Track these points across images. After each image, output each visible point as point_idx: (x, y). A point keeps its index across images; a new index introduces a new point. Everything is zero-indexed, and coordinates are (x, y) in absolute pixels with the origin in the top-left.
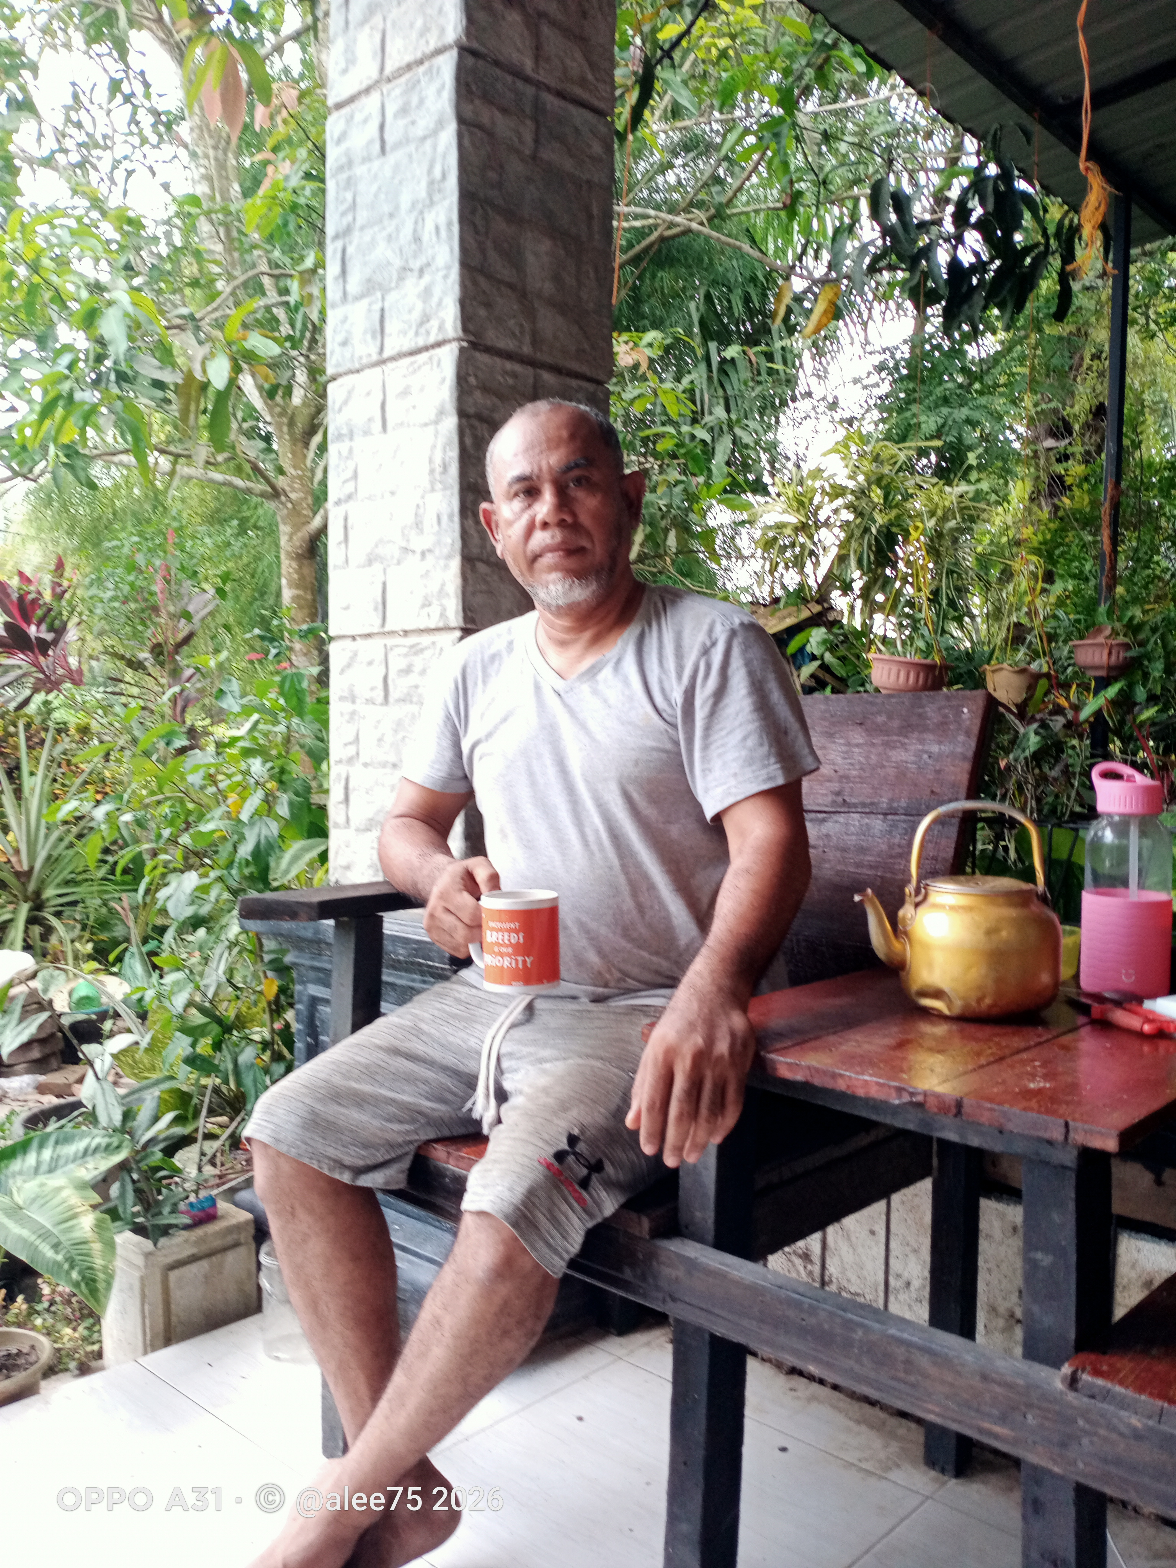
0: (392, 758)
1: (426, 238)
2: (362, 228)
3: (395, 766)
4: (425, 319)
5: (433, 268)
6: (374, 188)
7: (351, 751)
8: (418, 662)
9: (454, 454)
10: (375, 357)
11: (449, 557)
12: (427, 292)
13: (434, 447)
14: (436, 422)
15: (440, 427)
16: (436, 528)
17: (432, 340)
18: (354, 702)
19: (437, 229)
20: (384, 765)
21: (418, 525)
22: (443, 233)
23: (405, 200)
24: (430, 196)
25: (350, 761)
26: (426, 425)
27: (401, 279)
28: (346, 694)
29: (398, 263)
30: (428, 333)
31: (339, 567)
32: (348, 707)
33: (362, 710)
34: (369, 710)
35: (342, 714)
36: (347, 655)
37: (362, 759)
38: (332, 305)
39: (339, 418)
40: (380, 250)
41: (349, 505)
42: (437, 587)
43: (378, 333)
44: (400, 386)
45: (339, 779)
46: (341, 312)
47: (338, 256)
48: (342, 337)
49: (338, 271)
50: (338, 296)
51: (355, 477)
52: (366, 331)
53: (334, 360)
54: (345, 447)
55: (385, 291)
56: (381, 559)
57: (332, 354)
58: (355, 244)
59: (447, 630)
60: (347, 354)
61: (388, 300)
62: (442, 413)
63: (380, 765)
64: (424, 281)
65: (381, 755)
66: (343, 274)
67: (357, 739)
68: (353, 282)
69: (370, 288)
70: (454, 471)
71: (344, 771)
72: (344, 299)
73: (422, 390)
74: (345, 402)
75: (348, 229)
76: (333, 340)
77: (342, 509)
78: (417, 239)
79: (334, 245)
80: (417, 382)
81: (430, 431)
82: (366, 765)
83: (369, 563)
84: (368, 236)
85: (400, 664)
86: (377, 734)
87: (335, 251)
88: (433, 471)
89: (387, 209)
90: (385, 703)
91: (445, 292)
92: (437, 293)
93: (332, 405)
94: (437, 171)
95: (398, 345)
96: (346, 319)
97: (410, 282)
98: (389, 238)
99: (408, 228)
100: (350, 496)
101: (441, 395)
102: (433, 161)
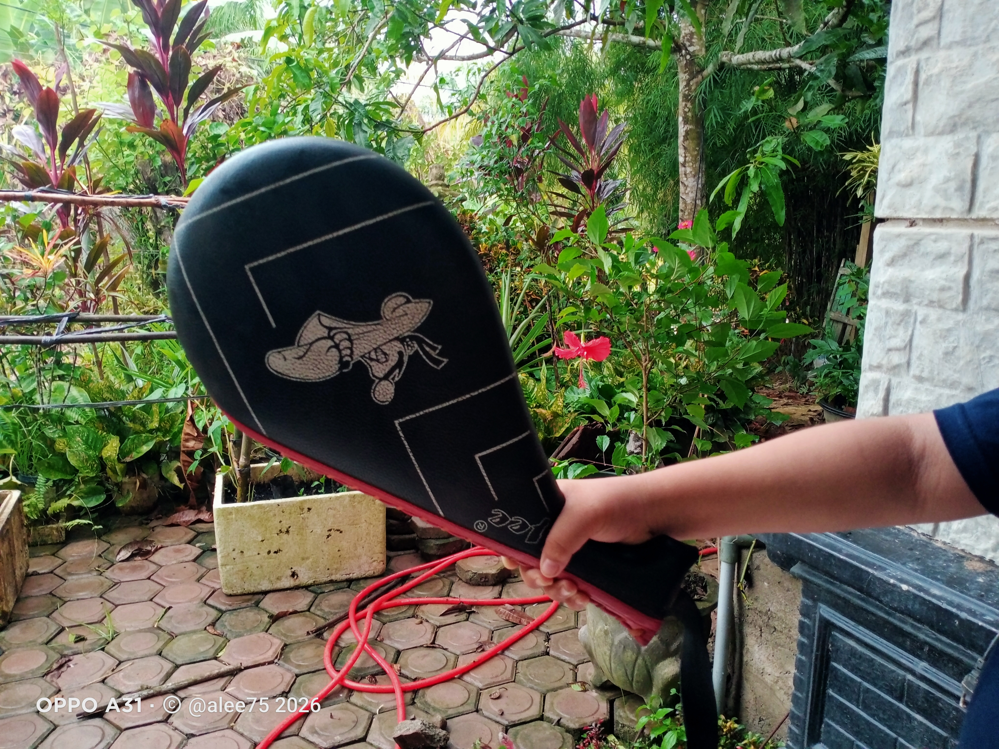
7: (897, 358)
18: (907, 300)
20: (952, 385)
25: (895, 369)
28: (898, 290)
31: (901, 135)
32: (899, 306)
33: (921, 312)
34: (934, 314)
35: (887, 313)
36: (903, 242)
37: (914, 370)
41: (924, 55)
45: (876, 387)
51: (939, 16)
56: (975, 123)
63: (945, 384)
65: (948, 373)
67: (910, 346)
71: (884, 379)
77: (912, 60)
82: (920, 379)
83: (952, 129)
85: (996, 263)
86: (944, 346)
90: (962, 309)
100: (926, 43)
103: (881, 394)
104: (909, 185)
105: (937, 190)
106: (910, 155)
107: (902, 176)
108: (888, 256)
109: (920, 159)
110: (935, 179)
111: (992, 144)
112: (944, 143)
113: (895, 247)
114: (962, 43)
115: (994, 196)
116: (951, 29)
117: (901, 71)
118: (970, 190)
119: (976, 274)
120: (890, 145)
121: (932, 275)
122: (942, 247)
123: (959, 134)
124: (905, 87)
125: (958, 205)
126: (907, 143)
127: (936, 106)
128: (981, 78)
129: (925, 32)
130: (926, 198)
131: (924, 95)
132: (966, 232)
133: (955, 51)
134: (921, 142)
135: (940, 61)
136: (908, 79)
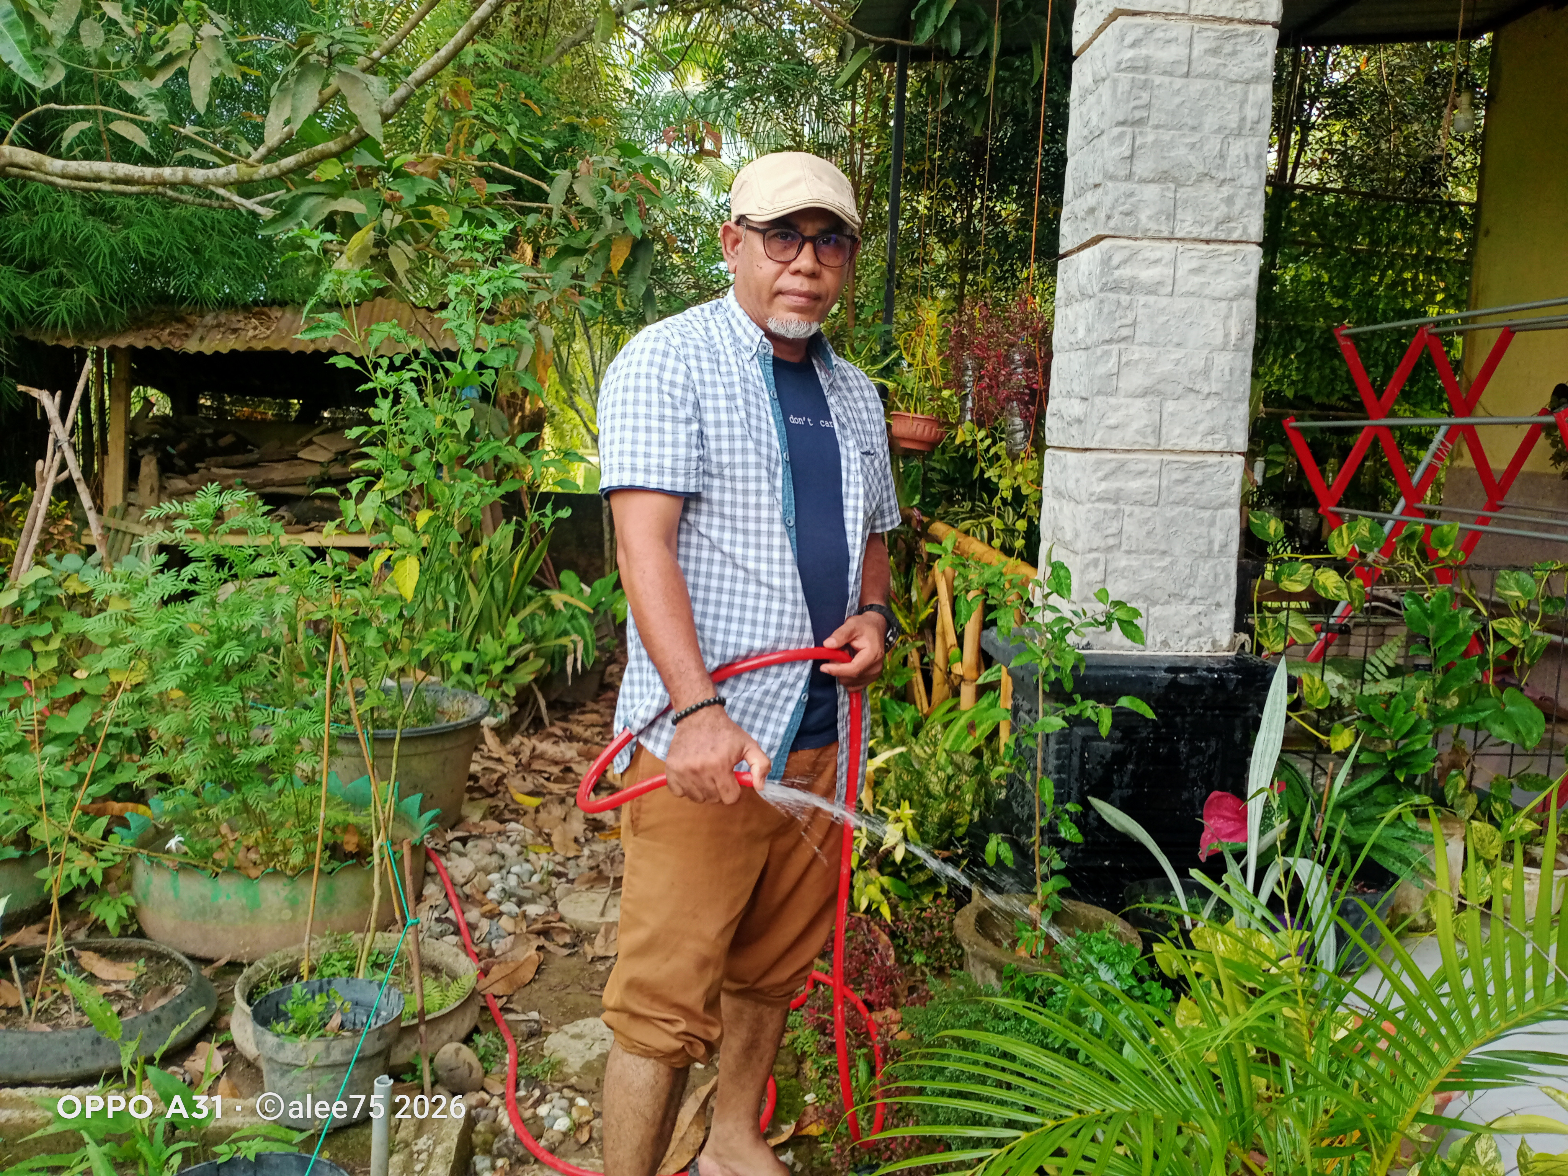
0: (1163, 547)
1: (1231, 160)
2: (1157, 127)
3: (1164, 553)
4: (1228, 219)
5: (1238, 183)
6: (1177, 100)
7: (1111, 541)
8: (1198, 476)
9: (1251, 327)
10: (1166, 234)
11: (1238, 400)
12: (1229, 201)
13: (1227, 317)
14: (1231, 300)
15: (1235, 304)
16: (1227, 378)
17: (1235, 236)
19: (1247, 157)
20: (1152, 552)
21: (1206, 373)
22: (1252, 162)
23: (1210, 121)
24: (1240, 128)
25: (1109, 549)
26: (1220, 299)
27: (1199, 181)
29: (1201, 169)
30: (1230, 231)
31: (1106, 394)
32: (1110, 506)
33: (1128, 509)
34: (1137, 509)
35: (1105, 512)
36: (1113, 465)
37: (1124, 547)
38: (1112, 178)
39: (1117, 273)
40: (1181, 152)
41: (1123, 346)
42: (1222, 421)
43: (1172, 217)
44: (1194, 264)
45: (1095, 563)
46: (1125, 187)
47: (1128, 141)
48: (1126, 207)
49: (1127, 153)
50: (1123, 173)
51: (1134, 324)
52: (1160, 212)
53: (1112, 223)
54: (1124, 298)
55: (1179, 184)
56: (1159, 393)
57: (1109, 217)
58: (1150, 138)
59: (1231, 453)
60: (1129, 222)
61: (1183, 193)
62: (1242, 294)
63: (1147, 552)
64: (1226, 191)
65: (1149, 545)
66: (1131, 157)
67: (1120, 532)
68: (1143, 167)
69: (1162, 178)
70: (1250, 339)
71: (1102, 556)
72: (1129, 177)
73: (1218, 272)
74: (1125, 262)
75: (1140, 122)
76: (1113, 207)
77: (1115, 348)
78: (1222, 156)
79: (1120, 129)
80: (1214, 265)
81: (1223, 304)
82: (1129, 552)
83: (1144, 395)
84: (1166, 136)
85: (1177, 476)
86: (1146, 528)
87: (1122, 135)
88: (1227, 335)
89: (1190, 122)
90: (1156, 505)
91: (1249, 206)
92: (1239, 204)
93: (1106, 261)
94: (1251, 114)
95: (1196, 232)
96: (1132, 194)
97: (1207, 186)
98: (1193, 146)
99: (1213, 145)
100: (1124, 339)
101: (1244, 282)
102: (1243, 103)
103: (1102, 567)
104: (1115, 427)
105: (1138, 432)
106: (1116, 408)
107: (1112, 422)
108: (1100, 474)
109: (1123, 412)
110: (1135, 426)
111: (1170, 406)
112: (1140, 403)
113: (1107, 468)
114: (1150, 344)
115: (1174, 436)
116: (1142, 335)
117: (1107, 353)
118: (1158, 432)
119: (1164, 483)
120: (1099, 400)
121: (1135, 485)
122: (1142, 467)
123: (1148, 399)
124: (1111, 364)
125: (1152, 441)
126: (1113, 401)
127: (1134, 380)
128: (1165, 367)
129: (1125, 332)
130: (1128, 436)
131: (1124, 371)
132: (1157, 457)
133: (1145, 348)
134: (1123, 400)
135: (1136, 353)
136: (1114, 360)
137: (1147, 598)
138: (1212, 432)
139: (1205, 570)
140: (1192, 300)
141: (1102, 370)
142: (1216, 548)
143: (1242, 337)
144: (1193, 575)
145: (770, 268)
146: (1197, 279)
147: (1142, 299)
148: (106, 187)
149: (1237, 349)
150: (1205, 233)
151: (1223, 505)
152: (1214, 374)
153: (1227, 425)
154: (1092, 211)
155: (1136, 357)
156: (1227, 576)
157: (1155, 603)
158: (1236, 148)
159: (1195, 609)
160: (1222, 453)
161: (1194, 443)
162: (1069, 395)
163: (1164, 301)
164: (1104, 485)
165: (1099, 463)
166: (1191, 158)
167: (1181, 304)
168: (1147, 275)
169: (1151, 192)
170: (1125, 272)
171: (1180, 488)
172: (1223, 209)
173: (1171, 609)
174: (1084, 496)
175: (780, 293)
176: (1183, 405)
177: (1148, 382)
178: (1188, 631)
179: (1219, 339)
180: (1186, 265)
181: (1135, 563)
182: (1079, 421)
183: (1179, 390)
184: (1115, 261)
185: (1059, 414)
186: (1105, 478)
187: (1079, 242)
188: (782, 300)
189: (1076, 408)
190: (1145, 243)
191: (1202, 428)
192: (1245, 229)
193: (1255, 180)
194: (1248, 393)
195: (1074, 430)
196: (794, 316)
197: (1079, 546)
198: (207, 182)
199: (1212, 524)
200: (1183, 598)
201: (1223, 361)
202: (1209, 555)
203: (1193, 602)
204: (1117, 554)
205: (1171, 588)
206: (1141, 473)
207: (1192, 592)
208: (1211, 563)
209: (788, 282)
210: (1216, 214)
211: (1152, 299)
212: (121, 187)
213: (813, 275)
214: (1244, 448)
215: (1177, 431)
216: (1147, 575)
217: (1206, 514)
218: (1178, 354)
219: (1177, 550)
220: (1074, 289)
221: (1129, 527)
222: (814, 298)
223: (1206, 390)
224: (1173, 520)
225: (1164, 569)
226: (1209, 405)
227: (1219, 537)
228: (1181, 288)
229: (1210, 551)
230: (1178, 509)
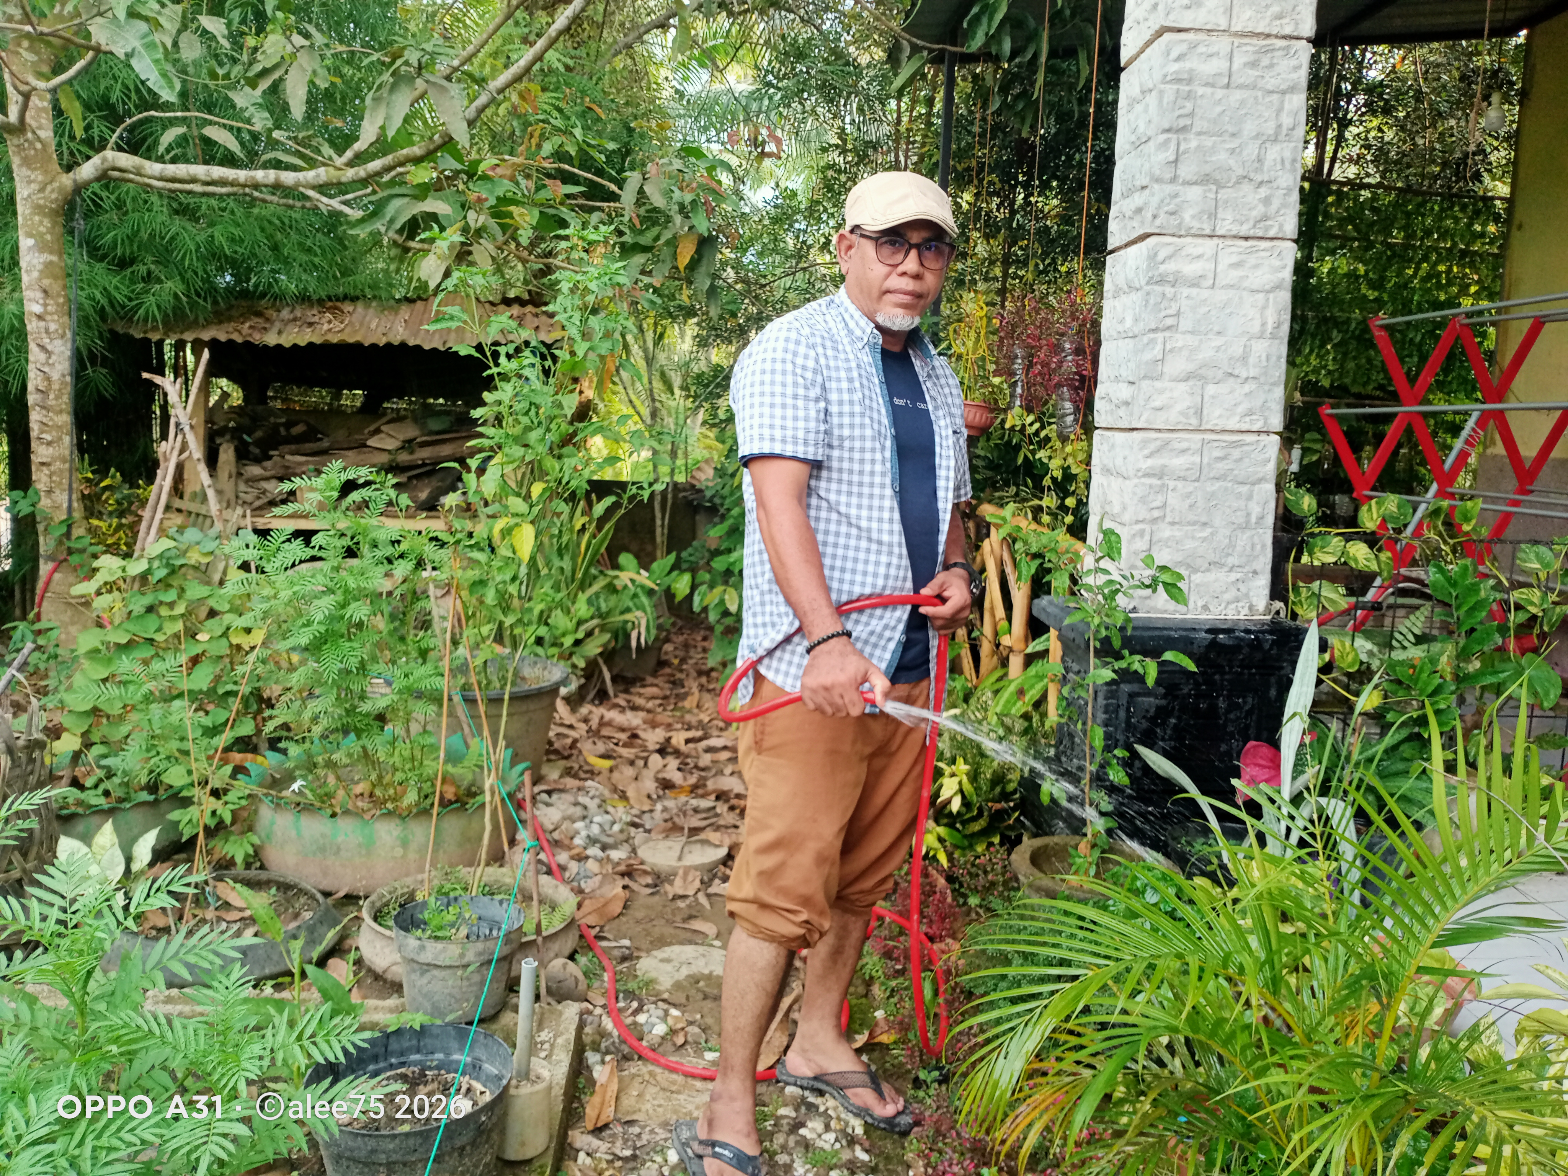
0: (1204, 519)
1: (1268, 163)
2: (1199, 134)
3: (1205, 524)
4: (1265, 218)
5: (1275, 185)
6: (1219, 109)
7: (1156, 514)
8: (1236, 453)
9: (1287, 317)
10: (1208, 232)
11: (1274, 384)
12: (1267, 201)
13: (1264, 307)
14: (1267, 292)
15: (1271, 296)
16: (1264, 363)
17: (1271, 234)
18: (1161, 478)
19: (1283, 161)
20: (1194, 523)
21: (1244, 359)
22: (1288, 165)
23: (1249, 128)
24: (1277, 134)
25: (1155, 520)
26: (1258, 291)
27: (1238, 183)
28: (1156, 472)
29: (1240, 172)
30: (1267, 229)
31: (1152, 378)
32: (1155, 481)
33: (1172, 484)
34: (1180, 484)
35: (1151, 486)
36: (1158, 443)
37: (1168, 519)
38: (1158, 180)
39: (1162, 268)
40: (1222, 157)
41: (1167, 334)
42: (1259, 402)
43: (1213, 215)
44: (1234, 259)
45: (1142, 533)
46: (1169, 189)
47: (1173, 146)
48: (1171, 208)
49: (1172, 158)
50: (1168, 176)
51: (1178, 314)
52: (1202, 212)
53: (1158, 222)
54: (1169, 291)
55: (1220, 186)
56: (1201, 378)
57: (1155, 217)
58: (1193, 144)
59: (1268, 433)
60: (1174, 221)
61: (1223, 194)
62: (1278, 287)
63: (1189, 523)
64: (1263, 192)
65: (1191, 517)
66: (1176, 161)
67: (1165, 505)
68: (1186, 170)
69: (1205, 180)
70: (1286, 328)
71: (1147, 527)
72: (1174, 180)
73: (1256, 266)
74: (1170, 257)
75: (1184, 129)
76: (1159, 208)
77: (1160, 336)
78: (1260, 160)
79: (1166, 136)
80: (1252, 260)
81: (1261, 296)
82: (1173, 524)
83: (1187, 379)
84: (1208, 142)
85: (1217, 453)
86: (1189, 502)
87: (1167, 141)
88: (1264, 324)
89: (1231, 129)
90: (1197, 480)
91: (1284, 205)
92: (1276, 203)
93: (1152, 256)
94: (1287, 121)
95: (1235, 229)
96: (1176, 195)
97: (1246, 187)
98: (1232, 152)
99: (1251, 150)
100: (1169, 328)
101: (1280, 275)
102: (1279, 111)
103: (1147, 537)
104: (1160, 409)
105: (1181, 413)
106: (1161, 392)
107: (1157, 404)
108: (1146, 452)
109: (1167, 395)
110: (1179, 407)
111: (1211, 389)
112: (1183, 387)
113: (1153, 446)
114: (1192, 333)
115: (1215, 417)
116: (1186, 324)
117: (1152, 341)
118: (1199, 413)
119: (1206, 460)
120: (1145, 384)
121: (1178, 462)
122: (1185, 445)
123: (1191, 383)
124: (1157, 352)
125: (1194, 422)
126: (1158, 384)
127: (1177, 365)
128: (1206, 353)
129: (1169, 322)
130: (1172, 417)
131: (1169, 357)
132: (1198, 437)
133: (1188, 337)
134: (1167, 384)
135: (1179, 340)
136: (1159, 347)
137: (1188, 566)
138: (1250, 413)
139: (1243, 540)
140: (1231, 293)
141: (1148, 356)
142: (1253, 519)
143: (1278, 326)
144: (1232, 545)
145: (881, 270)
146: (1236, 273)
147: (1186, 291)
148: (197, 188)
149: (1273, 337)
150: (1244, 230)
151: (1260, 480)
152: (1252, 360)
153: (1264, 406)
154: (1139, 210)
155: (1180, 344)
156: (1264, 546)
157: (1196, 571)
158: (1273, 153)
159: (1233, 576)
160: (1259, 432)
161: (1233, 423)
162: (1117, 379)
163: (1205, 293)
164: (1150, 462)
165: (1145, 442)
166: (1232, 162)
167: (1221, 296)
168: (1190, 269)
169: (1194, 193)
170: (1170, 267)
171: (1220, 465)
172: (1261, 209)
173: (1211, 577)
174: (1131, 473)
175: (888, 292)
176: (1224, 388)
177: (1191, 367)
178: (1227, 597)
179: (1256, 328)
180: (1226, 259)
181: (1178, 534)
182: (1127, 404)
183: (1220, 374)
184: (1161, 256)
185: (1107, 398)
186: (1151, 455)
187: (1126, 239)
188: (889, 297)
189: (1124, 392)
190: (1189, 240)
191: (1241, 409)
192: (1281, 226)
193: (1291, 182)
194: (1283, 378)
195: (1122, 412)
196: (900, 311)
197: (1126, 517)
198: (298, 184)
199: (1250, 497)
200: (1223, 565)
201: (1260, 348)
202: (1246, 526)
203: (1231, 570)
204: (1162, 525)
205: (1211, 557)
206: (1184, 451)
207: (1231, 561)
208: (1248, 533)
209: (896, 282)
210: (1254, 213)
211: (1194, 291)
212: (211, 189)
213: (917, 277)
214: (1280, 428)
215: (1217, 412)
216: (1189, 545)
217: (1244, 489)
218: (1219, 341)
219: (1217, 521)
220: (1122, 282)
221: (1173, 500)
222: (918, 296)
223: (1244, 375)
224: (1213, 494)
225: (1204, 539)
226: (1247, 388)
227: (1255, 510)
228: (1221, 281)
229: (1248, 522)
230: (1218, 485)
